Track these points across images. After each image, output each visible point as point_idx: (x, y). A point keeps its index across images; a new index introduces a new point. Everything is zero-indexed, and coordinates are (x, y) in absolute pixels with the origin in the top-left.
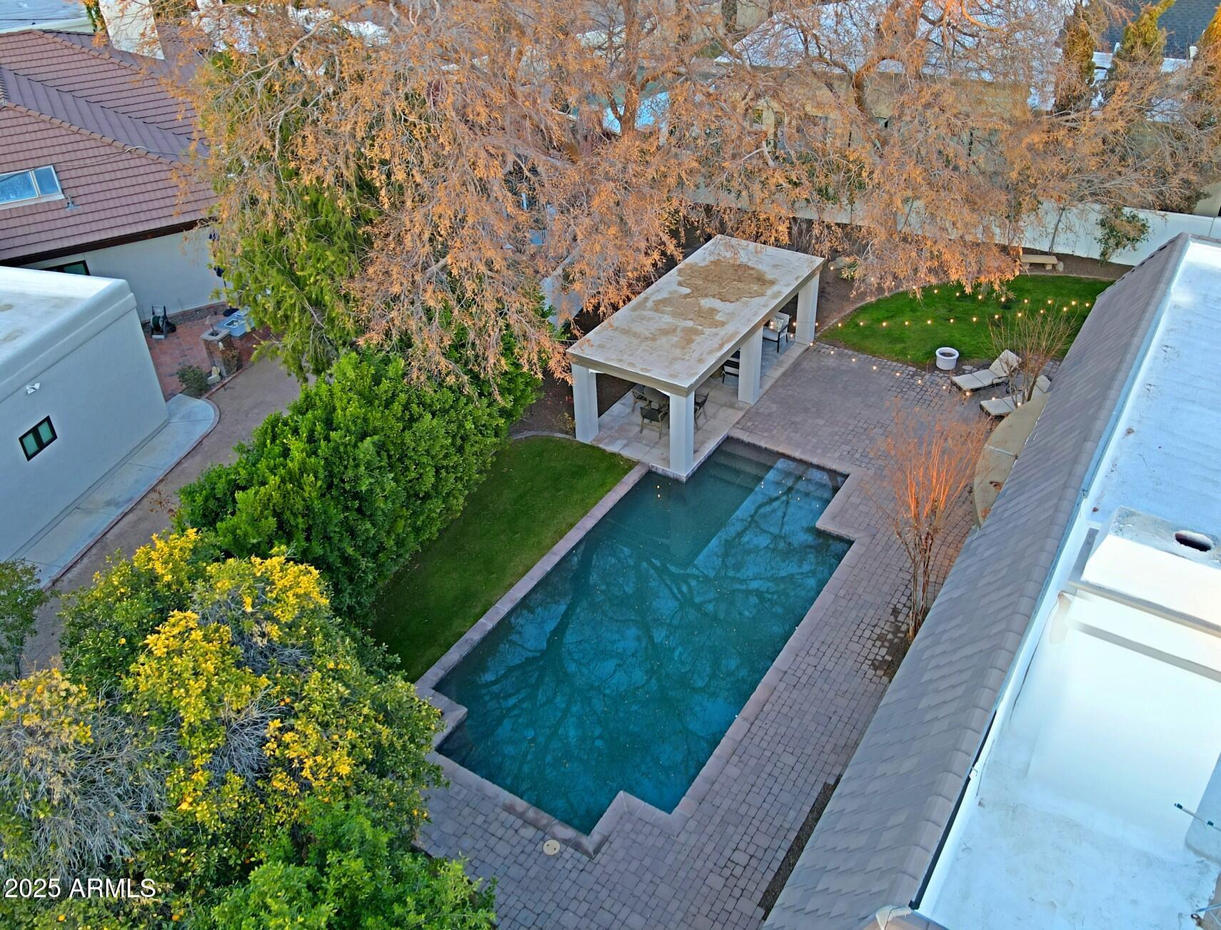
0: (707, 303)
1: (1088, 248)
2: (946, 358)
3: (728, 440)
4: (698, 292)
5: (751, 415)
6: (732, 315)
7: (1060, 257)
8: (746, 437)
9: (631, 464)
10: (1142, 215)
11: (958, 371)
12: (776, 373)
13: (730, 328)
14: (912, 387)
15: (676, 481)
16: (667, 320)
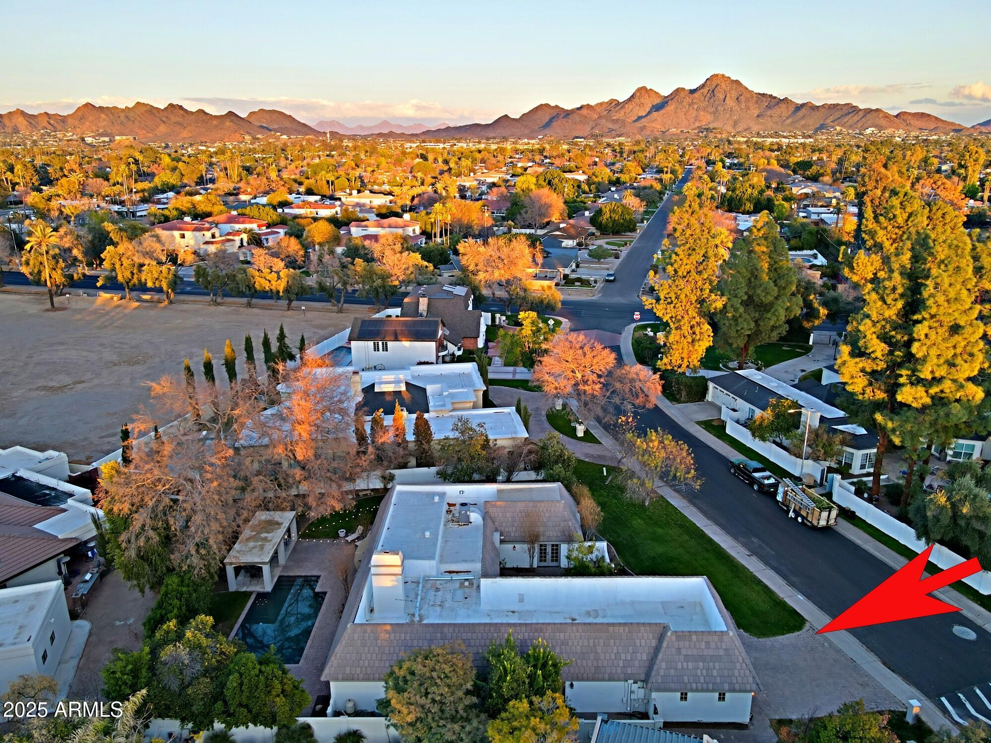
0: (264, 535)
1: (379, 485)
2: (342, 532)
3: (280, 577)
4: (259, 533)
5: (285, 568)
6: (273, 537)
7: (372, 490)
8: (285, 574)
9: (251, 593)
10: (393, 471)
11: (346, 536)
12: (289, 552)
13: (274, 541)
14: (333, 545)
15: (268, 593)
16: (251, 544)
